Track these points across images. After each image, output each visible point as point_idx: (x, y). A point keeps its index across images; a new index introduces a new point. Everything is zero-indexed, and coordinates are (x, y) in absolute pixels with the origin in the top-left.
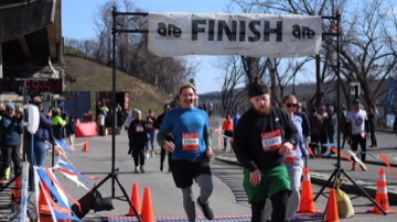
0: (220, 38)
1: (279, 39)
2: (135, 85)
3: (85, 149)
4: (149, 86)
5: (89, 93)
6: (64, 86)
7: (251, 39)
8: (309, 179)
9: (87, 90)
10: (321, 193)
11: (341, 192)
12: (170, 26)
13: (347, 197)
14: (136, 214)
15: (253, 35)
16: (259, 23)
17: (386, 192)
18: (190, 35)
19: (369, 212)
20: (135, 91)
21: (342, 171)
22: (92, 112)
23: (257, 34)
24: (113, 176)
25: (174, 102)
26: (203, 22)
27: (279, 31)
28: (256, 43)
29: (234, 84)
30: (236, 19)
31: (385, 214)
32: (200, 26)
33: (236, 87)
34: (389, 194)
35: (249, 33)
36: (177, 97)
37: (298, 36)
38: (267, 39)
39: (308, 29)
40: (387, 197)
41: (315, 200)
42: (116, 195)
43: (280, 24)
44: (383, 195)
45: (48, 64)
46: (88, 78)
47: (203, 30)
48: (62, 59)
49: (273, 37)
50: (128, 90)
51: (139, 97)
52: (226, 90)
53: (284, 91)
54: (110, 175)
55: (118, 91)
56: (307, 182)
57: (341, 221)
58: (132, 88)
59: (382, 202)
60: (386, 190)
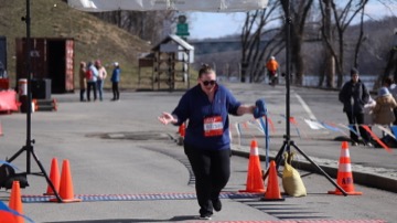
2: (86, 25)
4: (110, 27)
5: (4, 39)
11: (289, 167)
13: (296, 174)
14: (55, 194)
17: (349, 170)
19: (330, 193)
20: (87, 35)
21: (292, 143)
22: (9, 74)
24: (28, 149)
25: (152, 56)
31: (346, 195)
34: (354, 173)
36: (157, 49)
40: (351, 176)
42: (32, 171)
44: (345, 174)
50: (72, 35)
51: (93, 48)
52: (248, 33)
53: (345, 36)
54: (24, 149)
55: (56, 36)
56: (255, 157)
57: (288, 201)
58: (79, 30)
59: (345, 182)
60: (350, 168)
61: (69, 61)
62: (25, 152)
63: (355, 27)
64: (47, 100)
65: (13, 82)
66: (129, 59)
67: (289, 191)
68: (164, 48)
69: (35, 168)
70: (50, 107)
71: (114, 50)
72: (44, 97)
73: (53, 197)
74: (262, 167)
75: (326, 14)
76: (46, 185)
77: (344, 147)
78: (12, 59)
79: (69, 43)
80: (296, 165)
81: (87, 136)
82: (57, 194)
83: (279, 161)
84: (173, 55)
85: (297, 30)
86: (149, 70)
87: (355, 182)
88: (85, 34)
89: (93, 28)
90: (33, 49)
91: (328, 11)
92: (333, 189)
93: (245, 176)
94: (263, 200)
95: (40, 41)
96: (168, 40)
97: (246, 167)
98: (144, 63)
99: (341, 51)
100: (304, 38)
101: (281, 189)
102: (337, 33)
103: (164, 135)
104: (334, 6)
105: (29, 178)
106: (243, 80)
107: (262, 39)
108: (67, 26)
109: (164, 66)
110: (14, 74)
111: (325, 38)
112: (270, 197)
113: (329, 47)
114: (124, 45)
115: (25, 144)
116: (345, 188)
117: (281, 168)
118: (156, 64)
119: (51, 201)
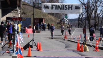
0: (58, 9)
1: (72, 9)
2: (47, 16)
3: (28, 37)
4: (52, 16)
5: (31, 18)
6: (22, 16)
7: (65, 9)
9: (30, 17)
11: (85, 45)
12: (47, 6)
13: (87, 47)
15: (66, 8)
16: (67, 5)
18: (51, 8)
19: (94, 51)
21: (86, 40)
23: (67, 8)
24: (33, 40)
25: (60, 22)
26: (54, 5)
27: (72, 7)
28: (66, 10)
29: (83, 16)
30: (62, 5)
32: (53, 6)
33: (83, 17)
34: (99, 47)
35: (65, 8)
36: (61, 21)
37: (76, 9)
38: (69, 9)
39: (79, 7)
40: (98, 47)
43: (72, 6)
44: (97, 47)
45: (16, 8)
46: (31, 13)
47: (54, 7)
48: (22, 6)
49: (70, 9)
50: (44, 18)
51: (48, 20)
52: (80, 18)
53: (99, 19)
54: (32, 40)
55: (41, 18)
56: (78, 43)
57: (85, 52)
58: (46, 17)
59: (97, 49)
60: (98, 46)
61: (43, 23)
62: (32, 41)
63: (101, 17)
64: (39, 30)
65: (32, 27)
66: (55, 23)
67: (85, 50)
68: (62, 21)
69: (34, 44)
70: (39, 32)
71: (52, 21)
72: (38, 30)
73: (38, 50)
74: (80, 45)
75: (95, 14)
76: (36, 47)
77: (97, 41)
78: (32, 22)
79: (43, 19)
80: (87, 45)
81: (46, 38)
82: (38, 49)
83: (83, 44)
84: (64, 22)
85: (89, 17)
86: (59, 25)
87: (99, 49)
88: (47, 17)
89: (48, 16)
90: (36, 20)
91: (96, 14)
92: (94, 50)
93: (77, 47)
94: (80, 52)
95: (38, 19)
96: (63, 19)
97: (77, 45)
98: (58, 23)
99: (98, 22)
100: (91, 19)
101: (83, 50)
102: (98, 18)
103: (61, 38)
104: (97, 13)
105: (33, 46)
106: (78, 27)
107: (82, 19)
108: (43, 16)
109: (62, 24)
110: (33, 25)
111: (95, 19)
112: (81, 51)
113: (96, 21)
114: (54, 20)
115: (32, 39)
116: (97, 50)
117: (84, 45)
118: (61, 24)
119: (37, 51)
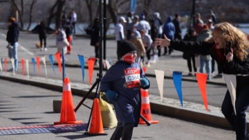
8: (70, 90)
10: (81, 103)
11: (104, 102)
17: (148, 102)
31: (149, 124)
34: (151, 104)
40: (149, 107)
41: (76, 110)
44: (145, 105)
56: (68, 92)
59: (145, 112)
60: (148, 100)
87: (153, 112)
94: (87, 134)
99: (22, 7)
